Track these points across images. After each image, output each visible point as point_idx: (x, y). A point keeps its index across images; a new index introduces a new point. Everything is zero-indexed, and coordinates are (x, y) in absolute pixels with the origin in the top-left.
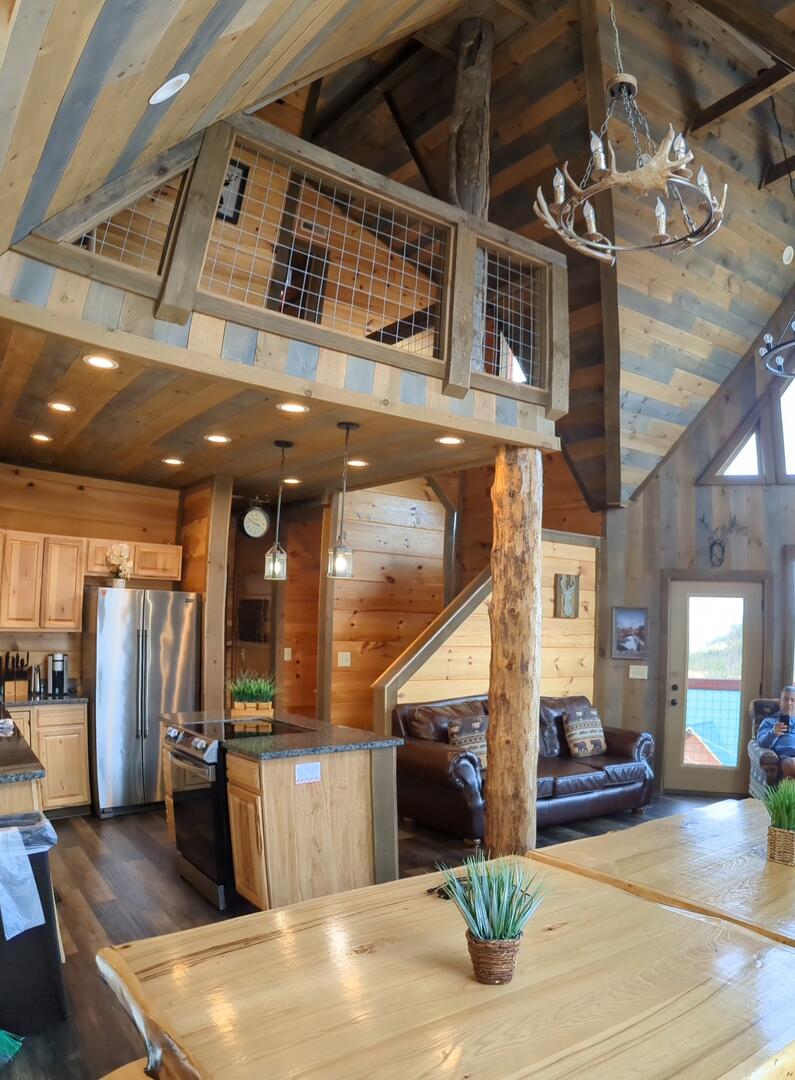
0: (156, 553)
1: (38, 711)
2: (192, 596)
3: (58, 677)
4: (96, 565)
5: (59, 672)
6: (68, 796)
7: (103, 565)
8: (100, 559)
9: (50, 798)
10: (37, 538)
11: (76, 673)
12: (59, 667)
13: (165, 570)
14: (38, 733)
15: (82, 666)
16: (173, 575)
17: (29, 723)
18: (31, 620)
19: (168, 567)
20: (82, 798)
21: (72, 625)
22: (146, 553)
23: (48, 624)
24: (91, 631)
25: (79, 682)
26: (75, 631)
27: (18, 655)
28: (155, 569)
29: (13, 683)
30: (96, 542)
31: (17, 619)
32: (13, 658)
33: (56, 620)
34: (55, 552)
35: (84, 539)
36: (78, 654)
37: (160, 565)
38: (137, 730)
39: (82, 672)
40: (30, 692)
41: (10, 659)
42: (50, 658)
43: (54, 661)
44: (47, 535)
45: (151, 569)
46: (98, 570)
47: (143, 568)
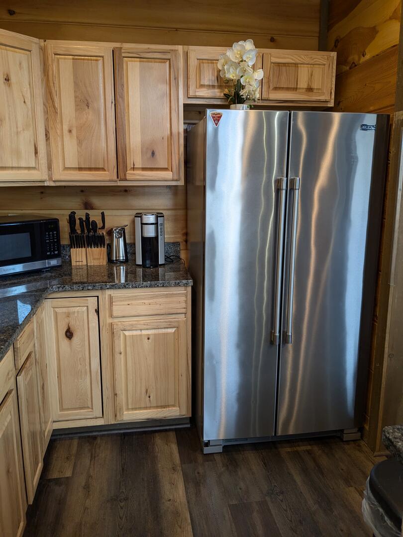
0: (296, 65)
1: (111, 298)
2: (371, 119)
3: (150, 245)
4: (202, 86)
5: (150, 238)
6: (157, 407)
7: (213, 87)
8: (208, 77)
9: (128, 409)
10: (102, 49)
11: (180, 235)
12: (150, 232)
13: (310, 89)
14: (112, 324)
15: (186, 227)
16: (322, 98)
17: (97, 311)
18: (103, 169)
19: (315, 86)
20: (178, 410)
21: (168, 175)
22: (279, 64)
23: (130, 174)
24: (198, 183)
25: (182, 247)
26: (174, 183)
27: (87, 215)
28: (295, 89)
29: (84, 249)
30: (198, 52)
31: (80, 169)
32: (80, 219)
33: (144, 169)
34: (133, 71)
35: (180, 48)
36: (181, 213)
37: (303, 84)
38: (272, 333)
39: (186, 234)
40: (110, 260)
41: (78, 222)
42: (138, 220)
43: (142, 224)
44: (117, 45)
45: (288, 89)
46: (205, 94)
47: (276, 89)
